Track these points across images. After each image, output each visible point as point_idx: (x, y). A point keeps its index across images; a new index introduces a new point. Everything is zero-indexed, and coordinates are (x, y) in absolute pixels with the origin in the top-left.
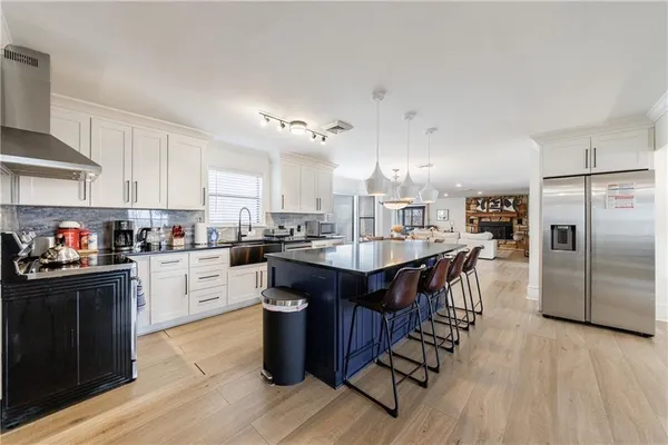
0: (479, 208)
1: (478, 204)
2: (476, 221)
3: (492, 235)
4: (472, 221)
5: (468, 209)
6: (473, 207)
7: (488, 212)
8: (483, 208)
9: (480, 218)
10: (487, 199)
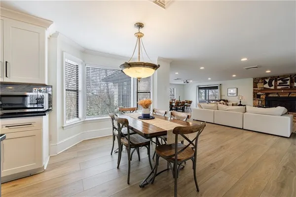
0: (267, 86)
1: (265, 83)
2: (263, 97)
3: (286, 110)
4: (259, 96)
5: (255, 86)
6: (260, 86)
7: (275, 89)
8: (270, 85)
9: (267, 94)
10: (274, 78)
